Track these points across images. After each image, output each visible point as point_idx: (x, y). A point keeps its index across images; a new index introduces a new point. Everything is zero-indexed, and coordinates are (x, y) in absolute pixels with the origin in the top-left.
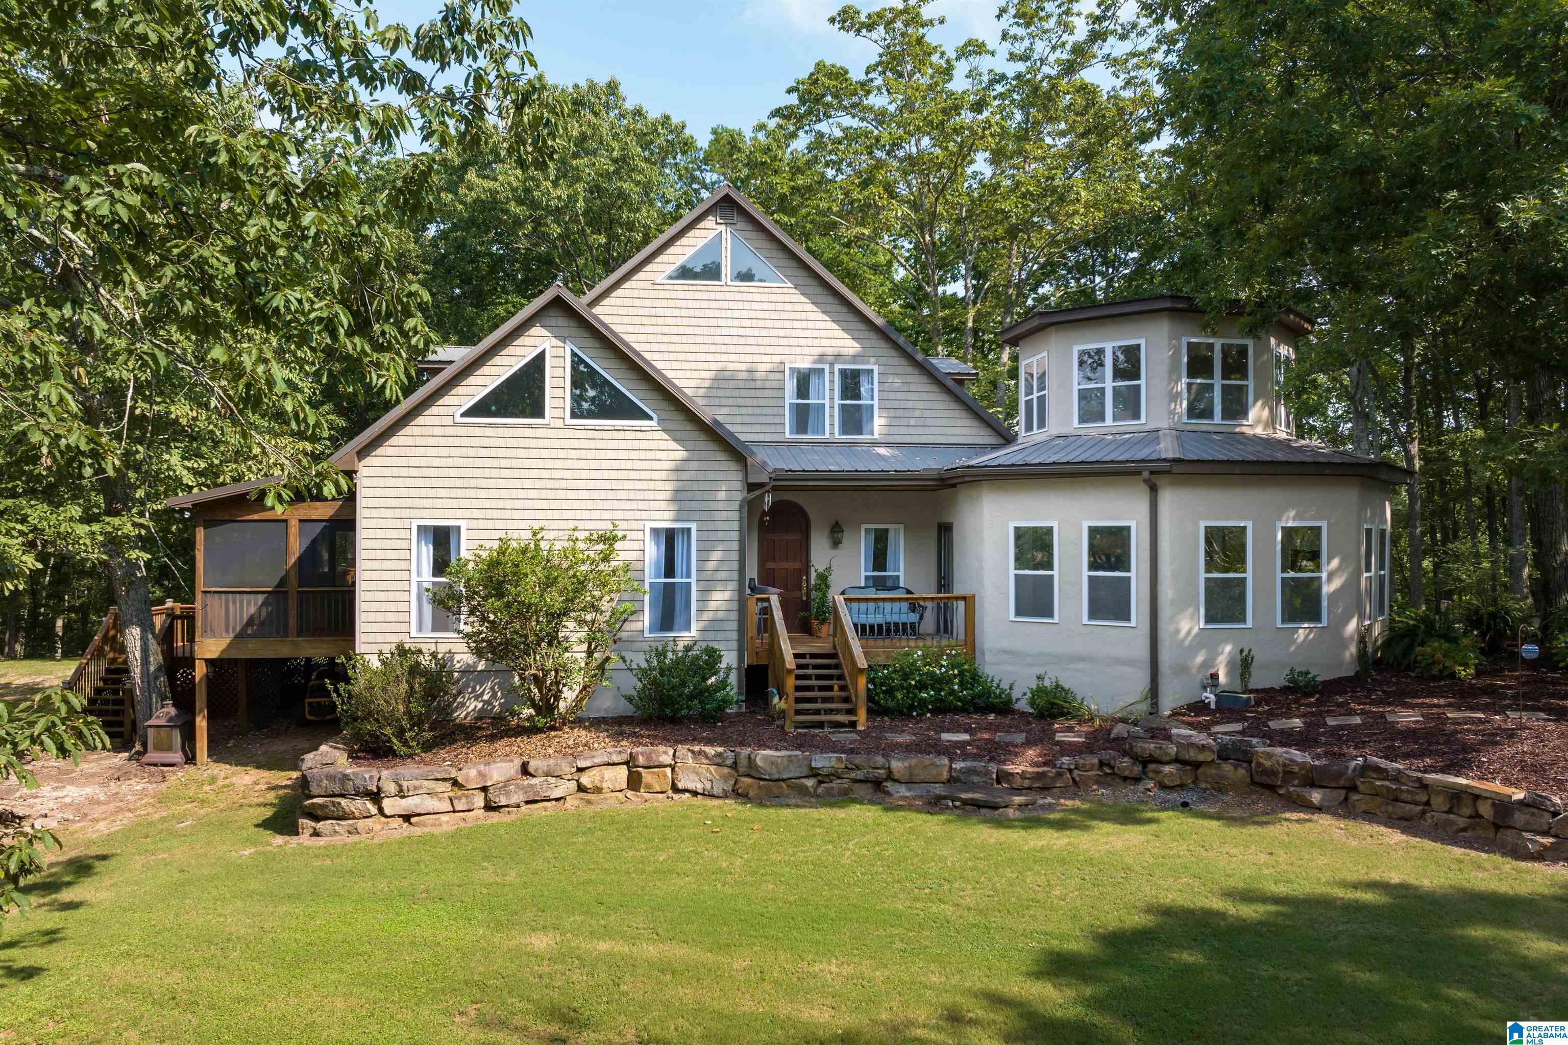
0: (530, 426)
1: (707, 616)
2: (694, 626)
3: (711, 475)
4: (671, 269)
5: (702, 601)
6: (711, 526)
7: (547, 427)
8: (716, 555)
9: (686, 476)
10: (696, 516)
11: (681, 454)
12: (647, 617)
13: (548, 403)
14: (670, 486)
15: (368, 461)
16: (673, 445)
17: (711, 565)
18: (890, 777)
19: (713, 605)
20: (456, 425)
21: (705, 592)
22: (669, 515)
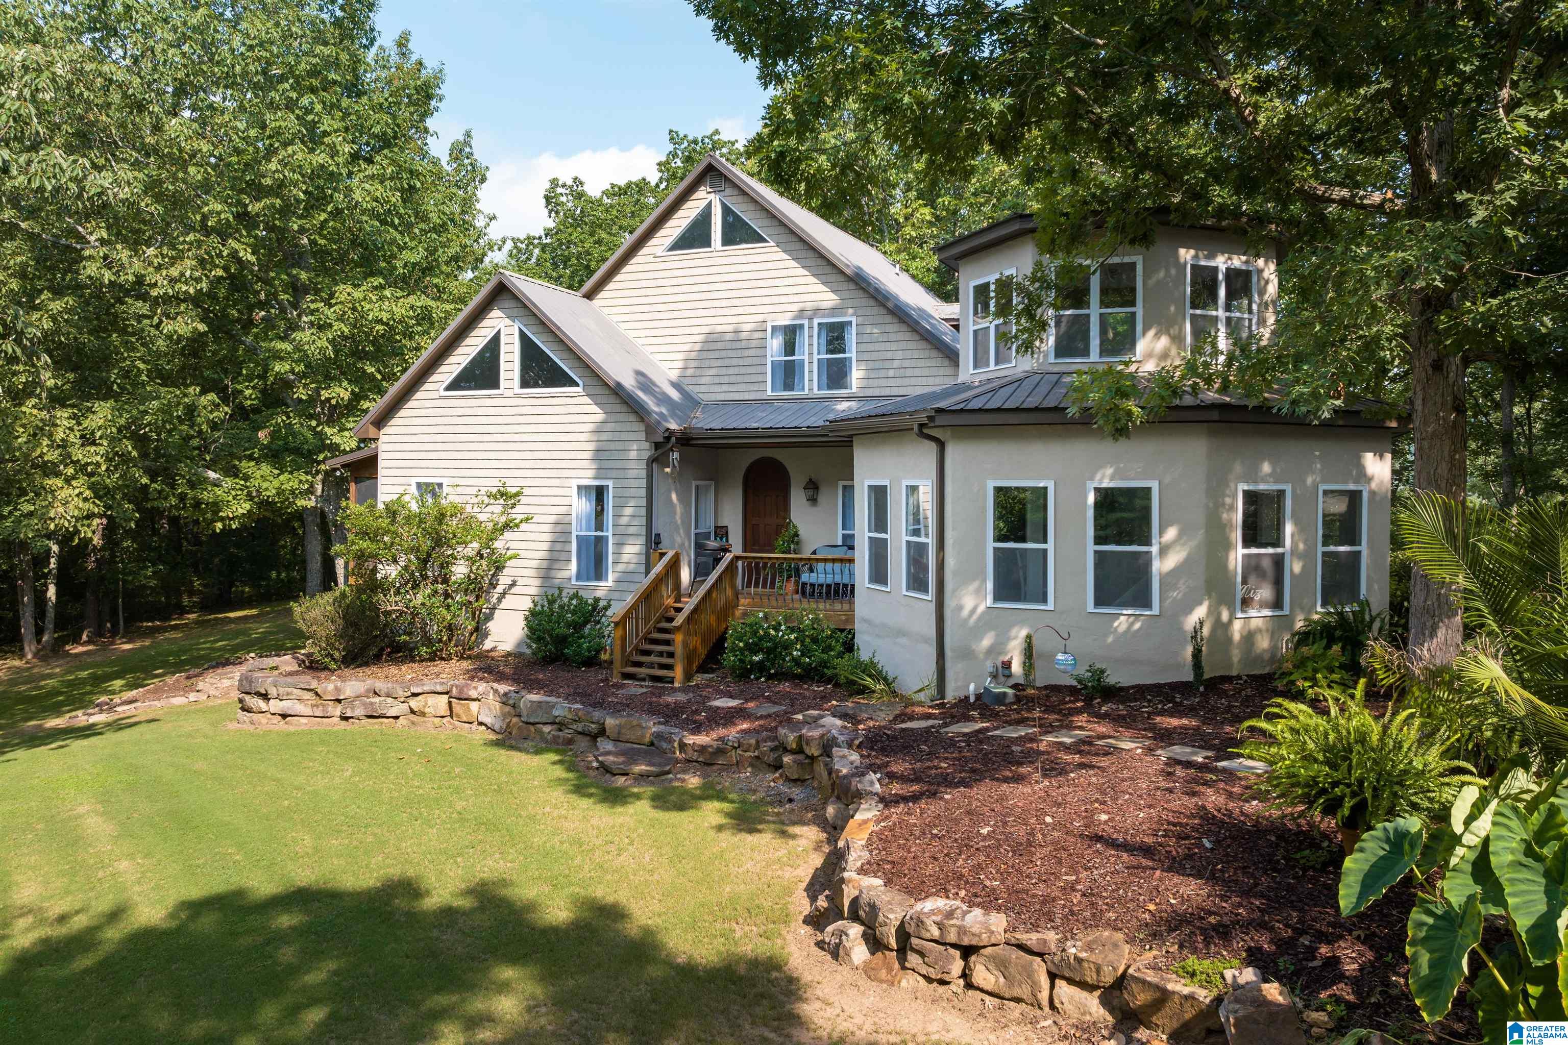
0: (490, 397)
1: (621, 567)
2: (611, 577)
3: (624, 436)
4: (668, 241)
5: (618, 553)
6: (626, 483)
7: (501, 396)
8: (628, 511)
9: (605, 436)
10: (614, 474)
11: (601, 417)
12: (573, 566)
13: (503, 375)
14: (592, 446)
15: (386, 430)
16: (596, 409)
17: (624, 520)
18: (602, 732)
19: (625, 558)
20: (441, 398)
21: (619, 544)
22: (591, 473)
